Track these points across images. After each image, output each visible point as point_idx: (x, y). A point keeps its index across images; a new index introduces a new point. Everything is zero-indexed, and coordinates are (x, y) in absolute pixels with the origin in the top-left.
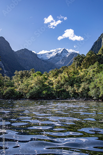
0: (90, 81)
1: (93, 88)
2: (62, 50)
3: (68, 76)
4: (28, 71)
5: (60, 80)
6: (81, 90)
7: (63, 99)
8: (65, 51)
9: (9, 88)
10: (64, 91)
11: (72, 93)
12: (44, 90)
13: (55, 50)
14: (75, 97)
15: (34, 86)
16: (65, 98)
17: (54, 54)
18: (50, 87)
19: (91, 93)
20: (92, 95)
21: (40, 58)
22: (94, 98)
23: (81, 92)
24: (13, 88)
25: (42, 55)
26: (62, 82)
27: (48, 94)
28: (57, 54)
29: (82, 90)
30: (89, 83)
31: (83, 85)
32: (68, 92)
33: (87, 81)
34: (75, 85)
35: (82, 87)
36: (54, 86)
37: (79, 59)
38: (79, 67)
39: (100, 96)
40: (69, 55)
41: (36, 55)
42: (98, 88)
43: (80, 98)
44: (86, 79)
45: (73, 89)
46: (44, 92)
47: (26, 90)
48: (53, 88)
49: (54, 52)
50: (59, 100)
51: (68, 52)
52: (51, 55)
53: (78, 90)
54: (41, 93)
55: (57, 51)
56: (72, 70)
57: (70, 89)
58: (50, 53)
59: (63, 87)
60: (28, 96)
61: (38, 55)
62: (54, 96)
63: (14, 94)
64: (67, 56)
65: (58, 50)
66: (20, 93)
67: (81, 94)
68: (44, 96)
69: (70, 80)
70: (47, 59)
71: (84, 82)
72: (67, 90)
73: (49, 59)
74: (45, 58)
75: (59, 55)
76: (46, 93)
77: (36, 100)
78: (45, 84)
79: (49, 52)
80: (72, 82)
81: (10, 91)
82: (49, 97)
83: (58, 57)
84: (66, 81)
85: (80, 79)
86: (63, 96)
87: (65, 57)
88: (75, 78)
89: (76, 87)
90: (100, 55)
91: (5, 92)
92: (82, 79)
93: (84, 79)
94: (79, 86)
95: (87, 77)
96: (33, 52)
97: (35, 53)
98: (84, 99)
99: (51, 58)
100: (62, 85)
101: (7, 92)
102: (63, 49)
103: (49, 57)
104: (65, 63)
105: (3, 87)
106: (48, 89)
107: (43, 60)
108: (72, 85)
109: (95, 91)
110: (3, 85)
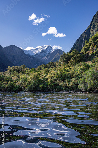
0: (79, 77)
1: (82, 83)
2: (47, 47)
3: (60, 73)
4: (19, 67)
5: (53, 76)
6: (71, 84)
7: (56, 92)
8: (49, 48)
9: (10, 82)
10: (57, 85)
11: (64, 87)
12: (40, 85)
13: (40, 47)
14: (66, 90)
15: (32, 81)
16: (58, 90)
17: (39, 51)
18: (44, 82)
19: (80, 87)
20: (81, 88)
21: (27, 54)
22: (83, 91)
23: (72, 86)
24: (12, 82)
25: (28, 51)
26: (55, 78)
27: (44, 88)
28: (42, 50)
29: (73, 84)
30: (78, 79)
31: (72, 80)
32: (61, 86)
33: (76, 77)
34: (66, 80)
35: (73, 82)
36: (48, 81)
37: (65, 56)
38: (66, 65)
39: (88, 89)
40: (53, 51)
41: (23, 51)
42: (86, 83)
43: (70, 91)
44: (75, 75)
45: (64, 83)
46: (41, 86)
47: (25, 84)
48: (48, 82)
49: (39, 48)
50: (53, 92)
51: (52, 49)
52: (37, 52)
53: (69, 85)
54: (38, 86)
55: (42, 47)
56: (63, 68)
57: (62, 84)
58: (36, 50)
59: (56, 82)
60: (27, 89)
61: (25, 51)
62: (49, 89)
63: (14, 88)
64: (52, 52)
65: (44, 47)
66: (19, 87)
67: (71, 87)
68: (41, 89)
69: (62, 76)
70: (33, 55)
71: (74, 78)
72: (60, 84)
73: (35, 55)
74: (31, 54)
75: (44, 51)
76: (42, 87)
77: (34, 92)
78: (40, 79)
79: (35, 48)
80: (63, 78)
81: (11, 85)
82: (45, 90)
83: (44, 53)
84: (59, 77)
85: (70, 75)
86: (56, 89)
87: (49, 53)
88: (66, 75)
89: (67, 82)
90: (83, 53)
91: (6, 86)
92: (72, 75)
93: (74, 76)
94: (70, 82)
95: (76, 74)
96: (20, 48)
97: (22, 49)
98: (74, 91)
99: (37, 54)
100: (55, 80)
101: (8, 86)
102: (48, 45)
103: (35, 53)
104: (49, 59)
105: (4, 82)
106: (44, 83)
107: (29, 56)
108: (63, 80)
109: (83, 85)
110: (3, 80)
